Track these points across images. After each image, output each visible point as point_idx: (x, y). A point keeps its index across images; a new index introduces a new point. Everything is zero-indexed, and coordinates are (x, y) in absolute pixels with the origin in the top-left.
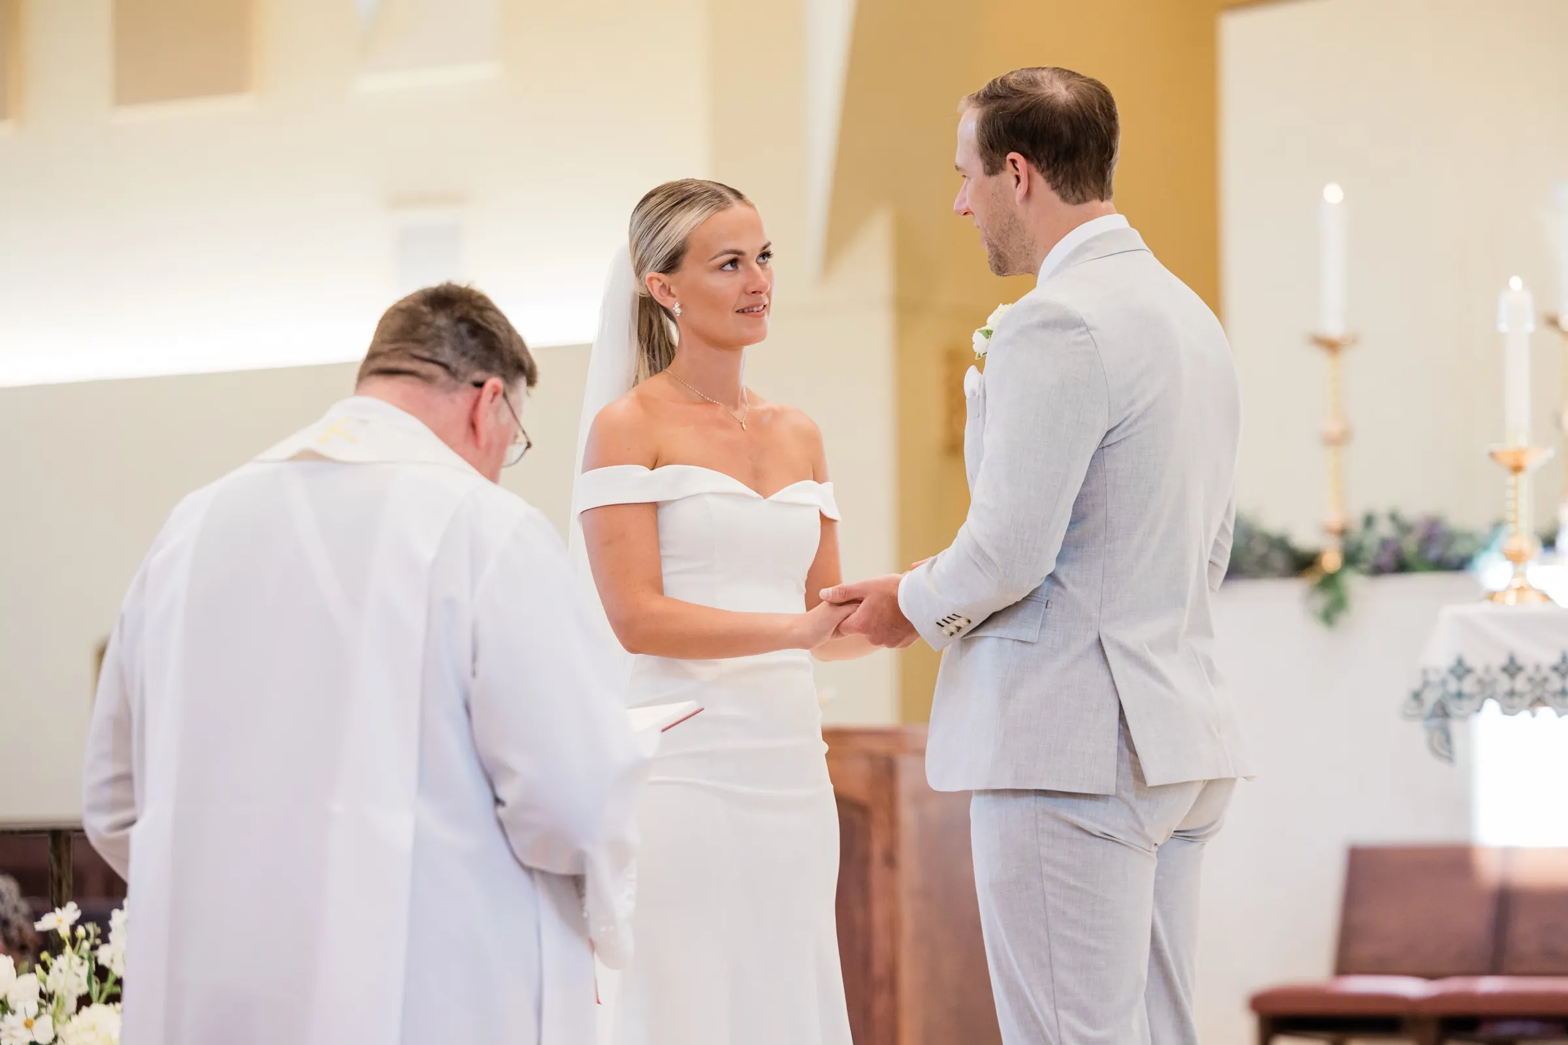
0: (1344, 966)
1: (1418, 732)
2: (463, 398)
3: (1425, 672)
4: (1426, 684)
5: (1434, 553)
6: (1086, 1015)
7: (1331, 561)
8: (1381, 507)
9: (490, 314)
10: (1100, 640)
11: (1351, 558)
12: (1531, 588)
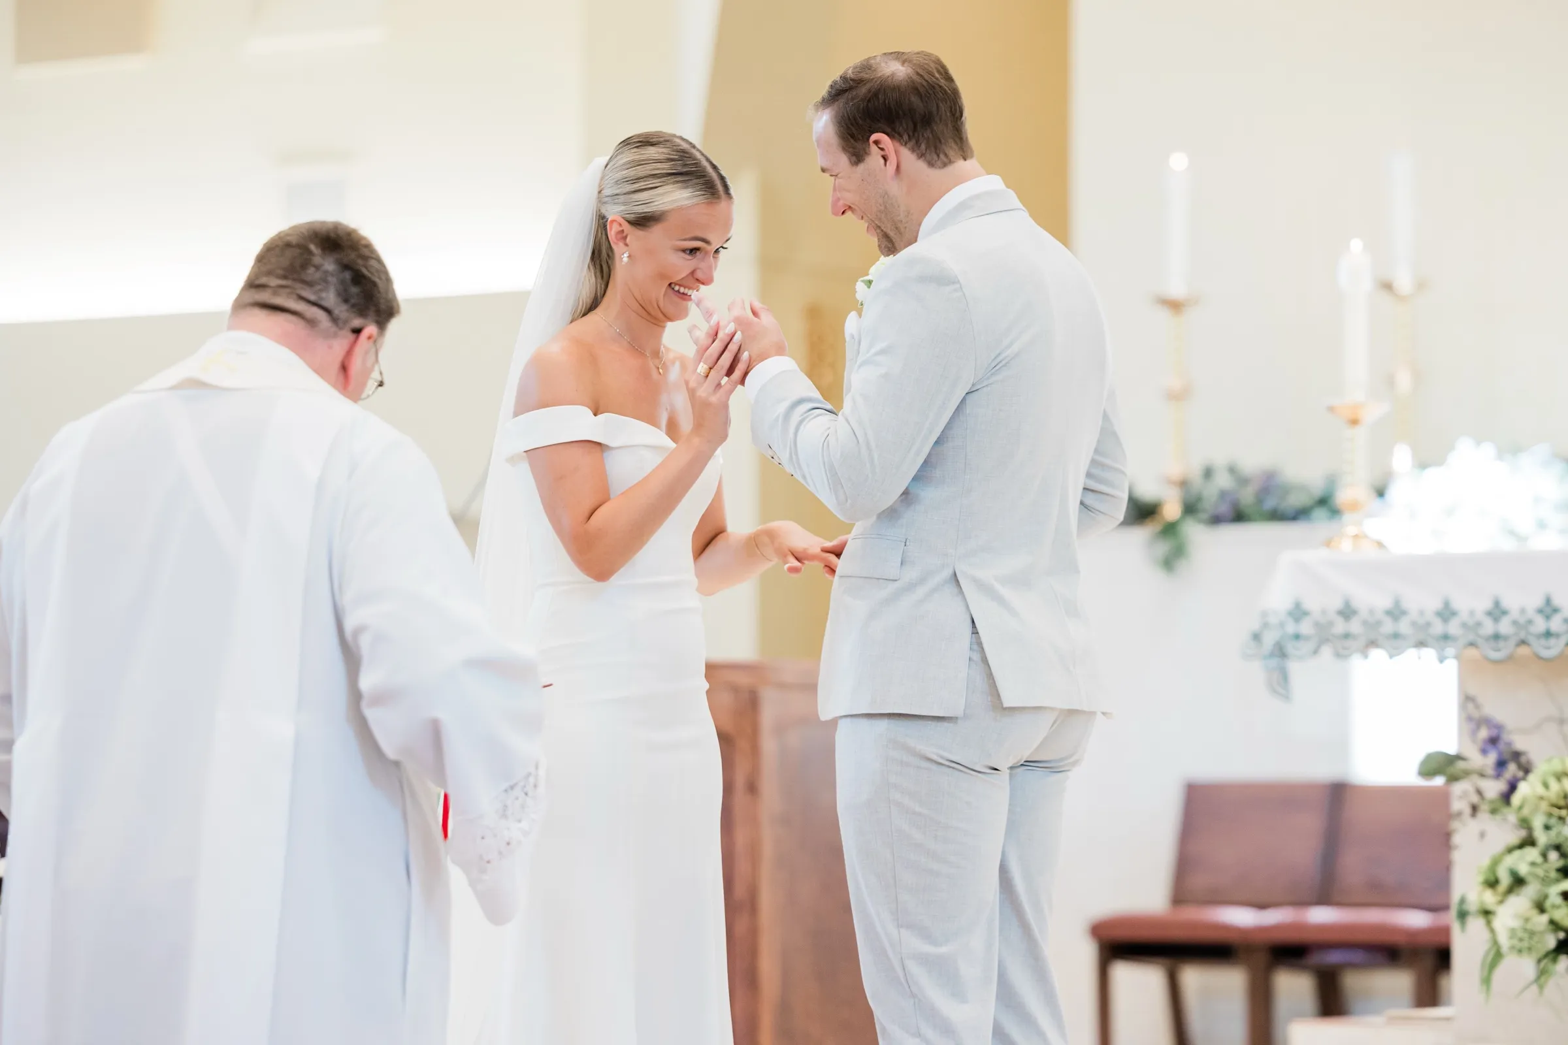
0: (1179, 898)
1: (1256, 672)
2: (339, 345)
3: (1264, 614)
4: (1266, 625)
5: (1270, 503)
6: (926, 935)
7: (1172, 510)
8: (1220, 460)
9: (373, 263)
10: (955, 574)
11: (1190, 509)
12: (1366, 536)
